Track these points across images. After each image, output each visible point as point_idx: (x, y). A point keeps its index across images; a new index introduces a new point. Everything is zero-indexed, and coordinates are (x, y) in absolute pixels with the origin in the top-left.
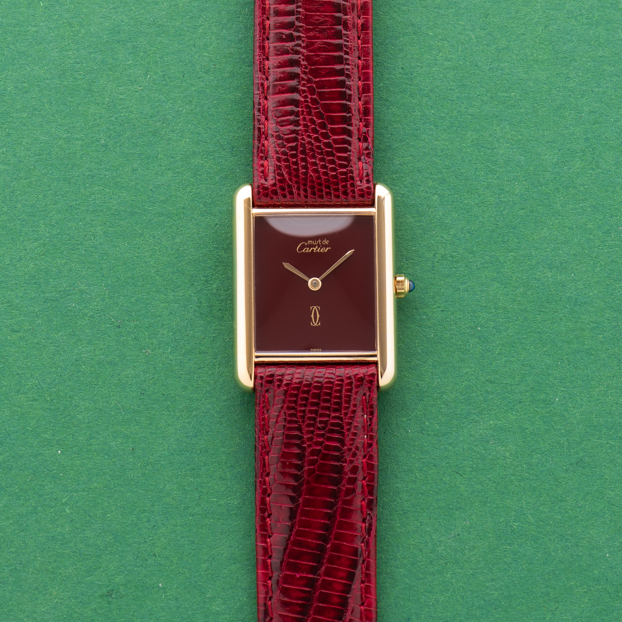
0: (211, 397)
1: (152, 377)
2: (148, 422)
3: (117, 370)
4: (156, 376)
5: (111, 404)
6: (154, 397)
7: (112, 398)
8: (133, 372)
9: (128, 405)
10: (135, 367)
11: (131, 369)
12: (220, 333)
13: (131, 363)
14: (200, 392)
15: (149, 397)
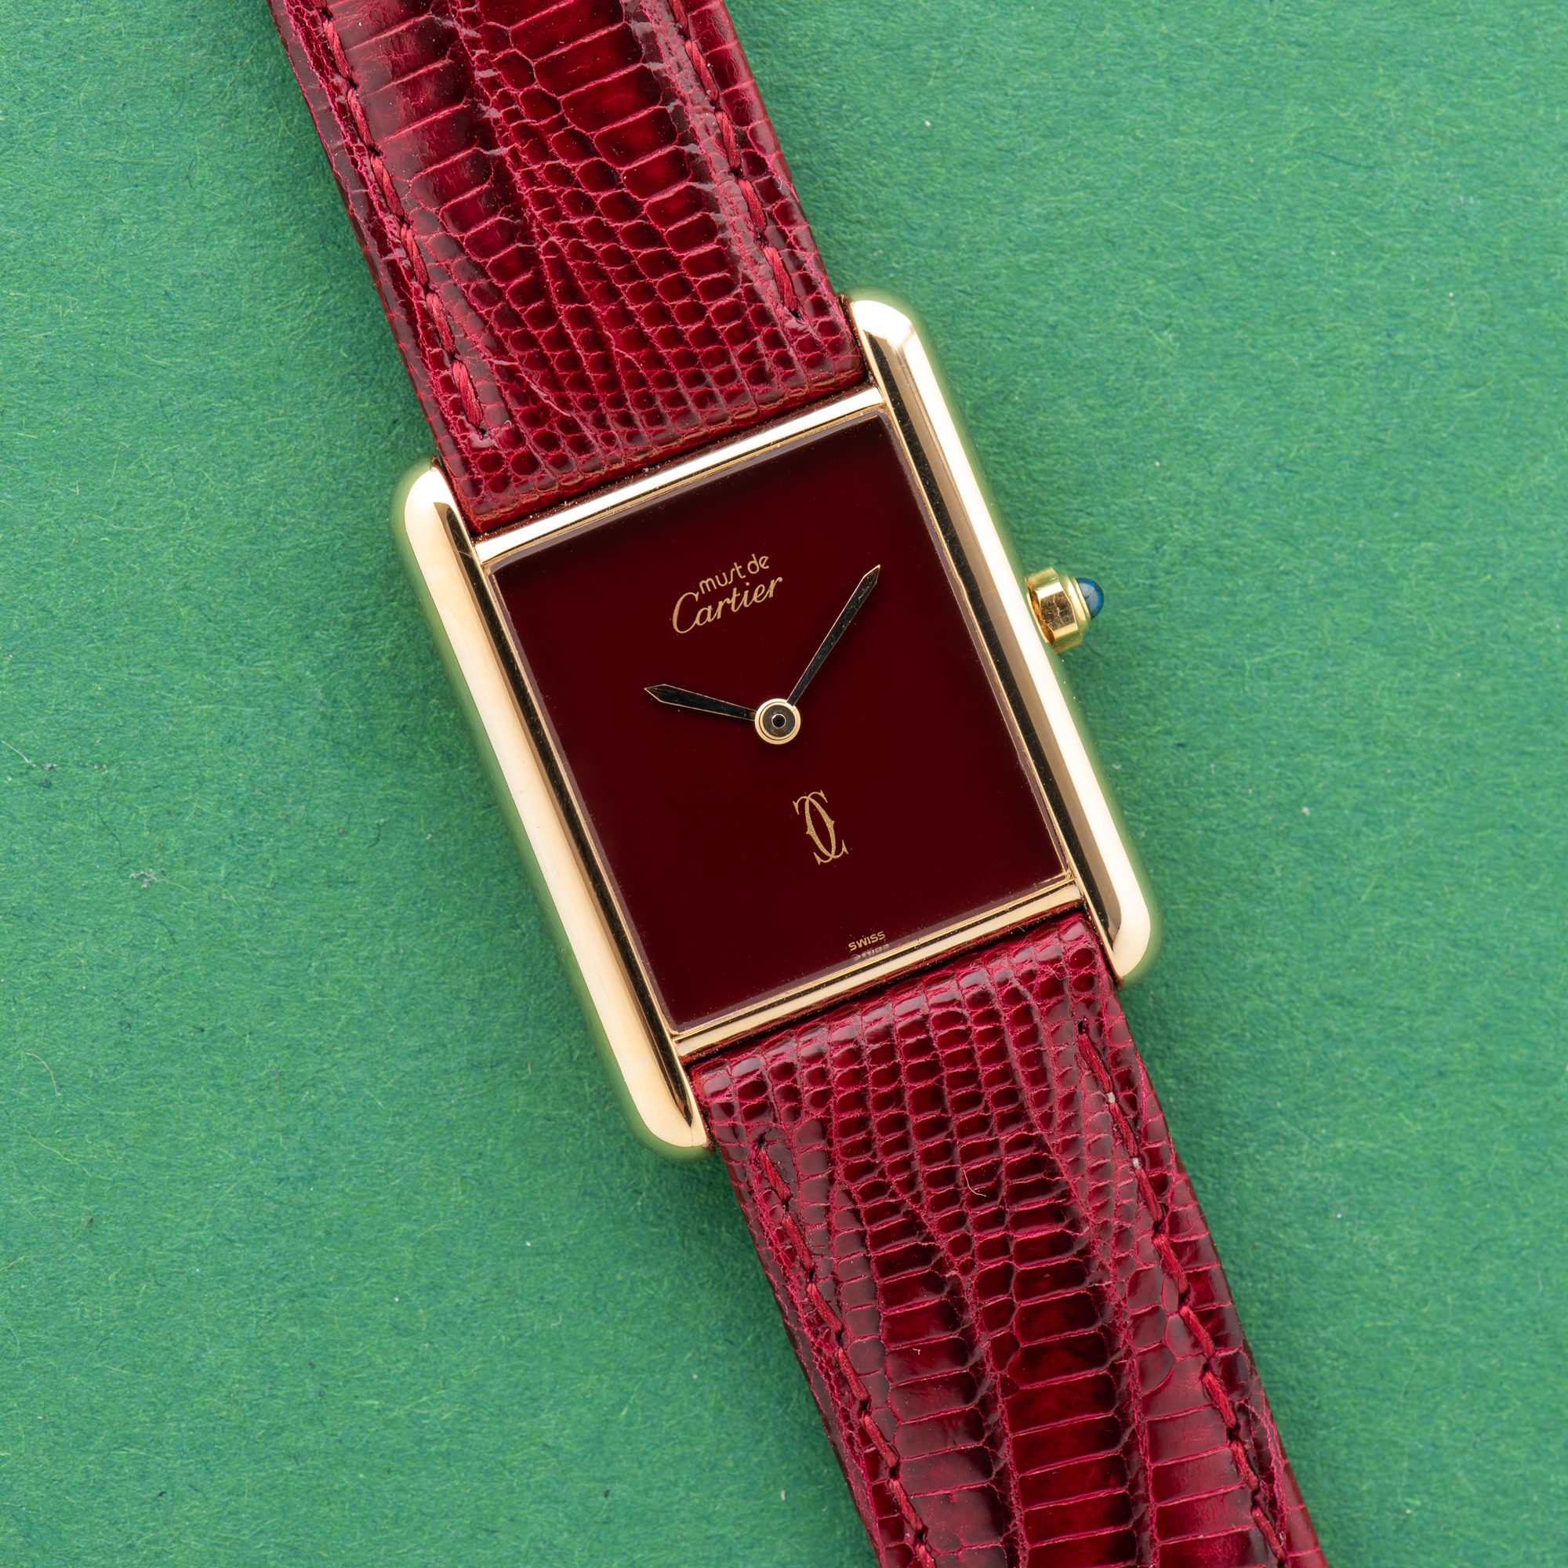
0: (366, 1040)
1: (158, 966)
2: (145, 1125)
3: (39, 939)
4: (176, 962)
5: (17, 1059)
6: (166, 1039)
7: (20, 1040)
8: (94, 948)
9: (75, 1063)
10: (102, 929)
11: (89, 938)
12: (401, 814)
13: (88, 915)
14: (328, 1021)
15: (148, 1036)
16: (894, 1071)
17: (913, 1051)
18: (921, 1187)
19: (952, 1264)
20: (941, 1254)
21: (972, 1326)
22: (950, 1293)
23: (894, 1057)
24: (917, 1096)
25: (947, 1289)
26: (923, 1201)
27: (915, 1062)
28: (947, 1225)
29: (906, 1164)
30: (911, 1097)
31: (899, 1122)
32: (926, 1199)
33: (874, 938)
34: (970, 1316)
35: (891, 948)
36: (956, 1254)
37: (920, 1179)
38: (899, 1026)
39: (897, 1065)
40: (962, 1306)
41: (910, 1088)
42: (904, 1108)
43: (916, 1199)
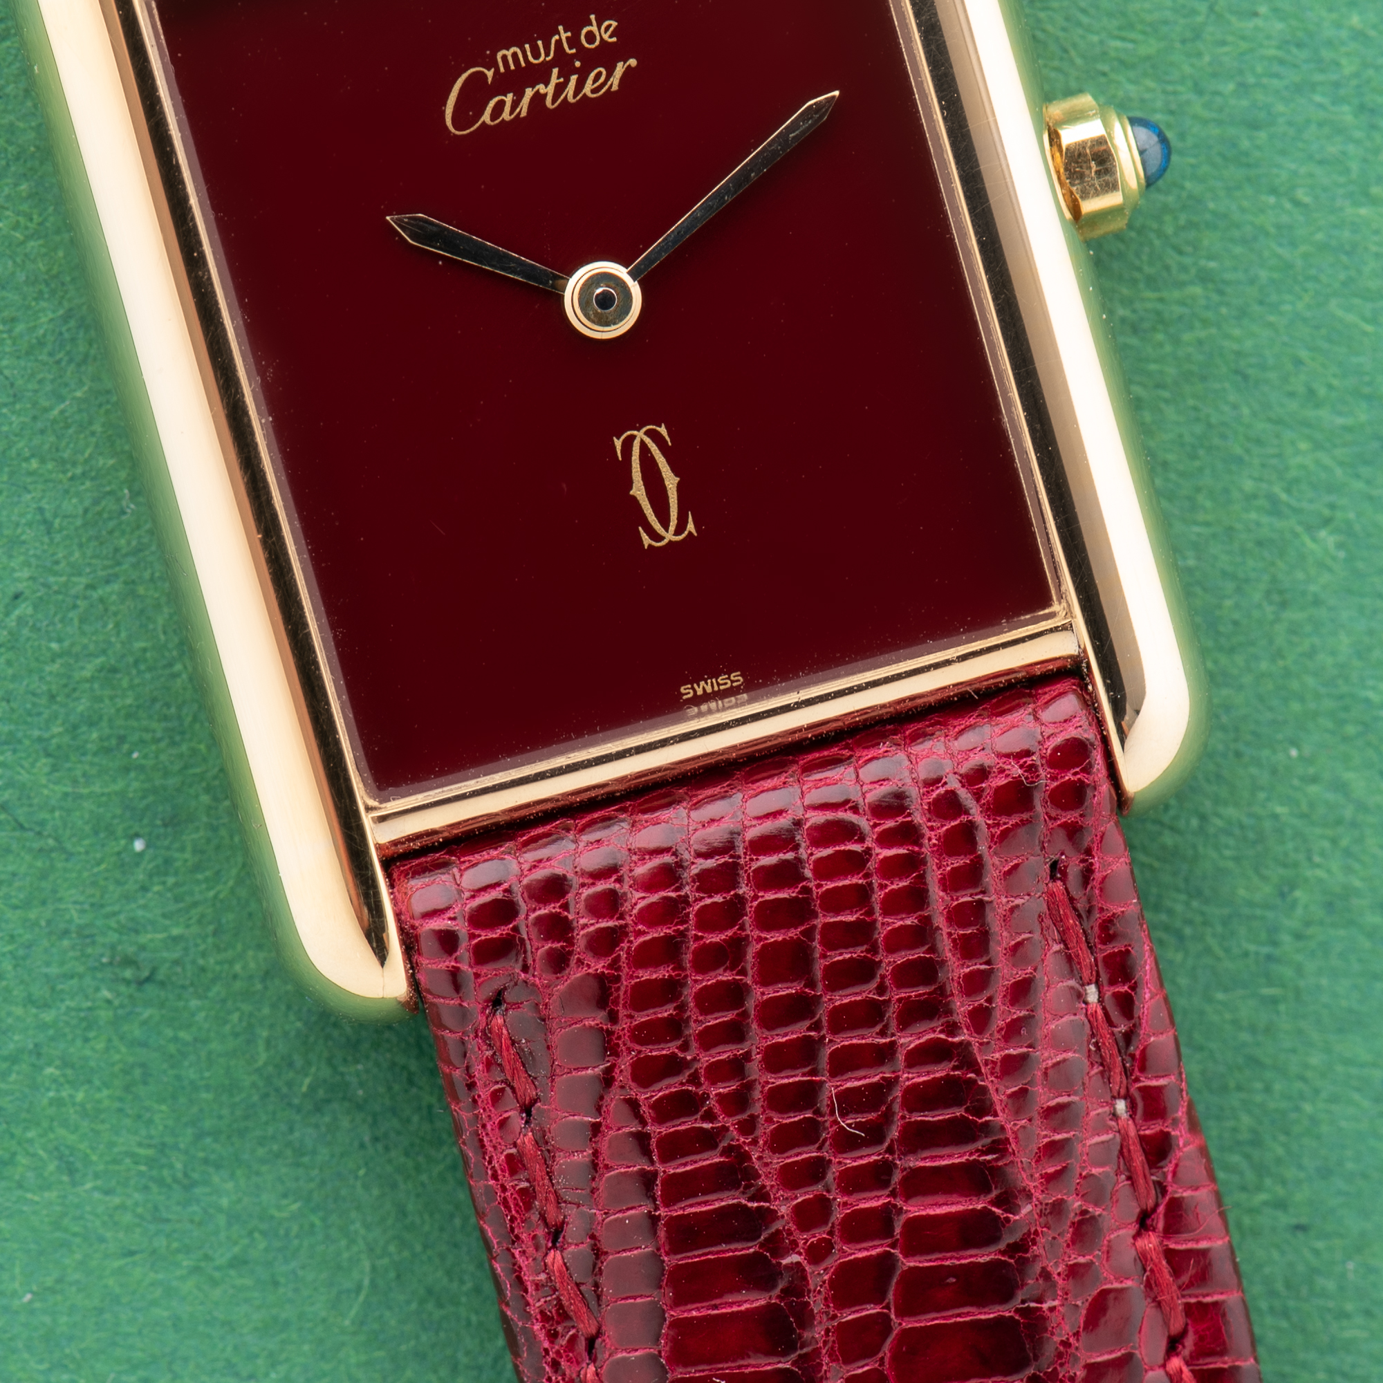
16: (735, 908)
17: (768, 878)
18: (757, 1109)
19: (794, 1244)
20: (778, 1225)
21: (817, 1352)
22: (786, 1292)
23: (735, 885)
24: (768, 953)
25: (781, 1285)
26: (759, 1131)
27: (770, 896)
28: (793, 1177)
29: (736, 1067)
30: (758, 955)
31: (733, 995)
32: (764, 1130)
33: (724, 682)
34: (817, 1333)
35: (750, 701)
36: (804, 1228)
37: (757, 1094)
38: (752, 834)
39: (741, 900)
40: (805, 1317)
41: (758, 939)
42: (743, 972)
43: (748, 1127)
